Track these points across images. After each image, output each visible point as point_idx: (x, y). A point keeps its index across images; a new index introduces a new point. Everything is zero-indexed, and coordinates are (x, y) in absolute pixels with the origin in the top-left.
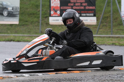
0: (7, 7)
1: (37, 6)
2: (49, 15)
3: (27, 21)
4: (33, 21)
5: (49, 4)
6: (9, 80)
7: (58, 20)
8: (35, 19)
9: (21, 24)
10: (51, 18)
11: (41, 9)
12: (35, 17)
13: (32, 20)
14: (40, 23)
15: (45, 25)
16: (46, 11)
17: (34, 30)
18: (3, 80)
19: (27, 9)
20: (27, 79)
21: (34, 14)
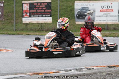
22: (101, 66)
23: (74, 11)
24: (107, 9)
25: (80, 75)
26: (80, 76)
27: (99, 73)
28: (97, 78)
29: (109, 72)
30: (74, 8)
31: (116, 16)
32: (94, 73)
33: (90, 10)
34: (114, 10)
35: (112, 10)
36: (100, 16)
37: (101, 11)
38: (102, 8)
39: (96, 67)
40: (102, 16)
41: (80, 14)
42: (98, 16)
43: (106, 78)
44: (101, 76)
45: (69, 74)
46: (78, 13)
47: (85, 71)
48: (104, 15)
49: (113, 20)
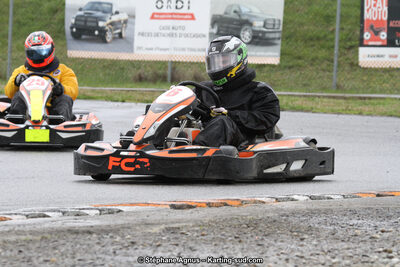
0: (251, 20)
1: (329, 19)
2: (358, 42)
3: (299, 58)
4: (317, 58)
5: (359, 12)
6: (257, 208)
7: (382, 56)
8: (323, 53)
9: (284, 64)
10: (362, 51)
11: (337, 26)
12: (323, 47)
13: (313, 55)
14: (336, 63)
15: (346, 68)
16: (350, 30)
17: (318, 81)
18: (241, 208)
19: (302, 24)
20: (304, 207)
21: (318, 39)
22: (148, 204)
23: (64, 15)
24: (174, 10)
25: (77, 232)
26: (75, 236)
27: (139, 225)
28: (133, 243)
29: (173, 223)
30: (64, 4)
31: (204, 36)
32: (123, 227)
33: (117, 13)
34: (196, 17)
35: (192, 15)
36: (149, 35)
37: (152, 17)
38: (159, 6)
39: (132, 204)
40: (157, 35)
41: (83, 23)
42: (143, 34)
43: (164, 244)
44: (146, 236)
45: (38, 227)
46: (76, 20)
47: (93, 218)
48: (163, 32)
49: (192, 50)
